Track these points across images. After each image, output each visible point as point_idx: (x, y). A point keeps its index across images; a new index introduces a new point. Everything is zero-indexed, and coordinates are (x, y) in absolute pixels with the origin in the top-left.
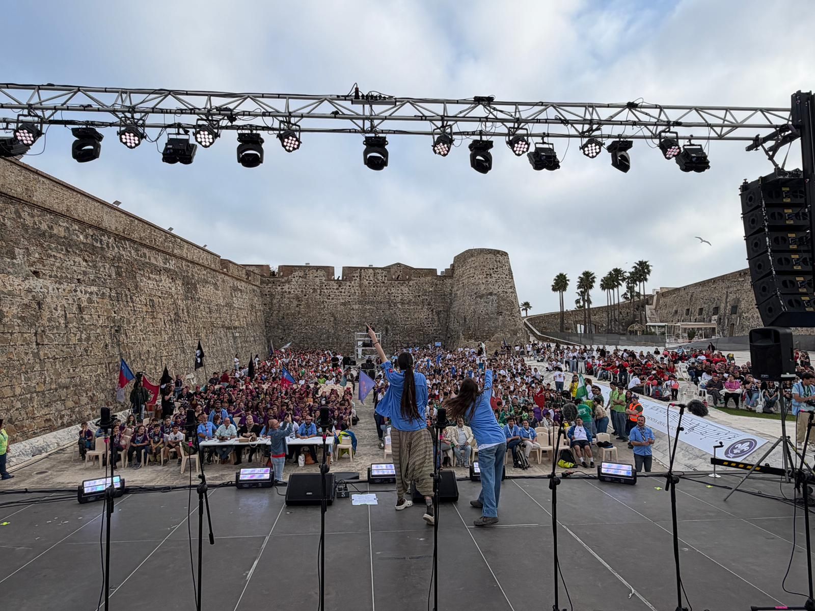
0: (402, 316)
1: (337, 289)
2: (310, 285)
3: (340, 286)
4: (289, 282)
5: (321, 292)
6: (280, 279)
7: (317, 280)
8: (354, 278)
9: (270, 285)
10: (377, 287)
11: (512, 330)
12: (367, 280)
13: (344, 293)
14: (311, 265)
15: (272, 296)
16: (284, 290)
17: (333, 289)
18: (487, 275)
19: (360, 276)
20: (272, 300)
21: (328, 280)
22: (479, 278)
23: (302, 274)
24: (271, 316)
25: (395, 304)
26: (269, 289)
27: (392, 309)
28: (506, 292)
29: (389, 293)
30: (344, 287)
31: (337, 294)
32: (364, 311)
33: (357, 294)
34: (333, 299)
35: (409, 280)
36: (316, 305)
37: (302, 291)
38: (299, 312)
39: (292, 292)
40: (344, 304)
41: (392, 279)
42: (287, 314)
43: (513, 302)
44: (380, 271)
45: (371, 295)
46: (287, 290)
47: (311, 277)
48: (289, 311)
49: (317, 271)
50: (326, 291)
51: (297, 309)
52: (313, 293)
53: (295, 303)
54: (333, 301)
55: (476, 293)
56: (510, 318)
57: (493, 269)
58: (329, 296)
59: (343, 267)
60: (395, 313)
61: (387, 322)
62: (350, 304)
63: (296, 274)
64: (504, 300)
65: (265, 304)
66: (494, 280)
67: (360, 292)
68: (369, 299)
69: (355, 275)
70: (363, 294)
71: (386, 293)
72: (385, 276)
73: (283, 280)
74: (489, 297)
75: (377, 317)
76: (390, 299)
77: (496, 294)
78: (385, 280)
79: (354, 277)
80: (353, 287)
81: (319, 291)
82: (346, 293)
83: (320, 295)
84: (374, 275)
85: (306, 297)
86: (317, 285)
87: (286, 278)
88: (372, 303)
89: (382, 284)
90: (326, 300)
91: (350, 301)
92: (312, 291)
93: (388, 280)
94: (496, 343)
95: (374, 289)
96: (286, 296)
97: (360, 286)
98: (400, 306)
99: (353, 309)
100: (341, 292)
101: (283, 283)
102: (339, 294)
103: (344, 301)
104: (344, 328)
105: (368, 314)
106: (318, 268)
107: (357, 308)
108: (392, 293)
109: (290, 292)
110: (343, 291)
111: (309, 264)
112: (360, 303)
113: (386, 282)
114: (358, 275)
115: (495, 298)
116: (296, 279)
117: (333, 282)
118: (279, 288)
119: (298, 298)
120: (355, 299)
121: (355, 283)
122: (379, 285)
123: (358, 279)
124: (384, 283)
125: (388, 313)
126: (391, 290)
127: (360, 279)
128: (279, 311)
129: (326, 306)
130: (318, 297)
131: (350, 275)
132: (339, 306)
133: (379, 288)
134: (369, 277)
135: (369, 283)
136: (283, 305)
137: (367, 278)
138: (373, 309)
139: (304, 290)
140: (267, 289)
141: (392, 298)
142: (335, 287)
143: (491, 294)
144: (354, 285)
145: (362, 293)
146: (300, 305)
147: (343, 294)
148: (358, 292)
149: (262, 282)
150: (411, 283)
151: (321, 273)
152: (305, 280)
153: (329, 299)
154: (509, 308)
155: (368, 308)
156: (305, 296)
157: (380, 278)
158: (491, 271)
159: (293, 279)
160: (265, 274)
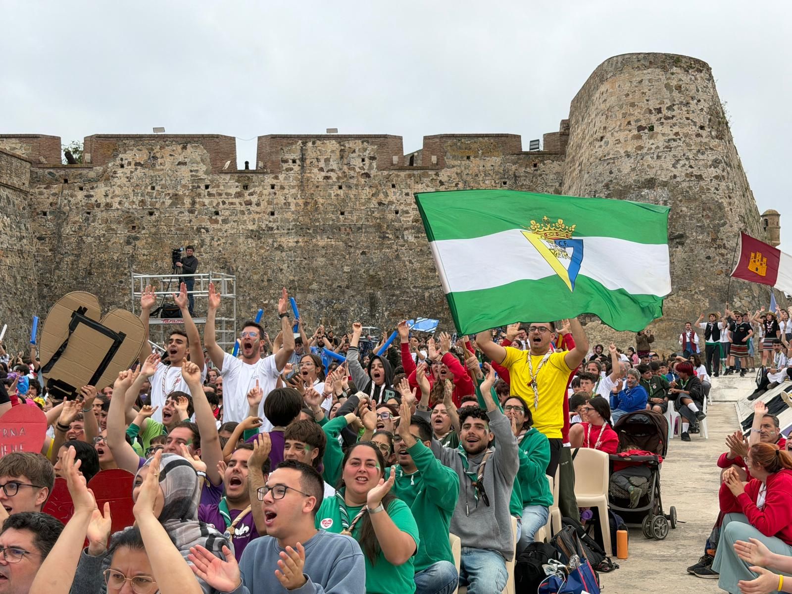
0: (417, 265)
1: (239, 195)
2: (164, 187)
3: (246, 187)
4: (106, 177)
5: (193, 203)
6: (85, 172)
7: (184, 173)
8: (285, 166)
9: (55, 188)
10: (350, 187)
11: (717, 289)
12: (321, 170)
13: (258, 205)
14: (168, 132)
15: (60, 215)
16: (93, 200)
17: (228, 194)
18: (640, 128)
19: (303, 160)
20: (59, 226)
21: (213, 173)
22: (618, 141)
23: (142, 156)
24: (57, 268)
25: (398, 232)
26: (51, 200)
27: (390, 247)
28: (700, 178)
29: (380, 204)
30: (258, 190)
31: (239, 208)
32: (310, 253)
33: (293, 207)
34: (225, 221)
35: (439, 166)
36: (180, 239)
37: (143, 202)
38: (133, 258)
39: (116, 205)
40: (256, 235)
41: (391, 166)
42: (101, 264)
43: (720, 207)
44: (358, 145)
45: (331, 208)
46: (103, 201)
47: (167, 166)
48: (104, 256)
49: (184, 148)
50: (207, 201)
51: (129, 249)
52: (171, 205)
53: (123, 232)
54: (226, 227)
55: (607, 186)
56: (711, 252)
57: (659, 111)
58: (217, 213)
59: (260, 138)
60: (397, 257)
61: (374, 281)
62: (272, 236)
63: (128, 156)
64: (690, 200)
65: (40, 239)
66: (660, 141)
67: (301, 202)
68: (324, 219)
69: (290, 157)
70: (310, 206)
71: (374, 202)
72: (372, 158)
73: (92, 174)
74: (645, 192)
75: (346, 269)
76: (383, 218)
77: (665, 184)
78: (371, 167)
79: (286, 161)
80: (282, 188)
81: (187, 201)
82: (264, 204)
83: (191, 211)
84: (342, 157)
85: (153, 217)
86: (184, 186)
87: (100, 169)
88: (334, 230)
89: (362, 181)
90: (208, 224)
91: (274, 225)
92: (168, 202)
93: (379, 168)
94: (663, 325)
95: (341, 192)
96: (99, 215)
97: (302, 185)
98: (411, 239)
99: (280, 248)
100: (249, 203)
101: (90, 181)
102: (243, 208)
103: (254, 227)
104: (254, 300)
105: (321, 261)
106: (186, 141)
107: (292, 244)
108: (391, 203)
109: (108, 206)
110: (254, 199)
111: (162, 129)
112: (301, 229)
113: (373, 173)
114: (296, 156)
115: (661, 193)
116: (128, 170)
117: (228, 177)
118: (80, 195)
119: (131, 222)
120: (287, 221)
121: (288, 179)
122: (354, 181)
123: (296, 168)
124: (367, 175)
125: (376, 256)
126: (386, 195)
127: (302, 167)
128: (78, 256)
129: (207, 241)
130: (186, 216)
131: (274, 158)
132: (241, 240)
133: (353, 192)
134: (327, 160)
135: (327, 178)
136: (90, 240)
137: (322, 164)
138: (336, 248)
139: (148, 199)
140: (45, 196)
141: (391, 216)
142: (233, 191)
143: (651, 183)
144: (286, 184)
145: (306, 204)
146: (136, 238)
147: (253, 208)
148: (296, 203)
149: (35, 180)
150: (444, 175)
151: (194, 153)
152: (151, 173)
153: (216, 222)
154: (706, 222)
155: (321, 243)
156: (151, 214)
157: (357, 163)
158: (653, 118)
159: (120, 171)
160: (43, 160)
